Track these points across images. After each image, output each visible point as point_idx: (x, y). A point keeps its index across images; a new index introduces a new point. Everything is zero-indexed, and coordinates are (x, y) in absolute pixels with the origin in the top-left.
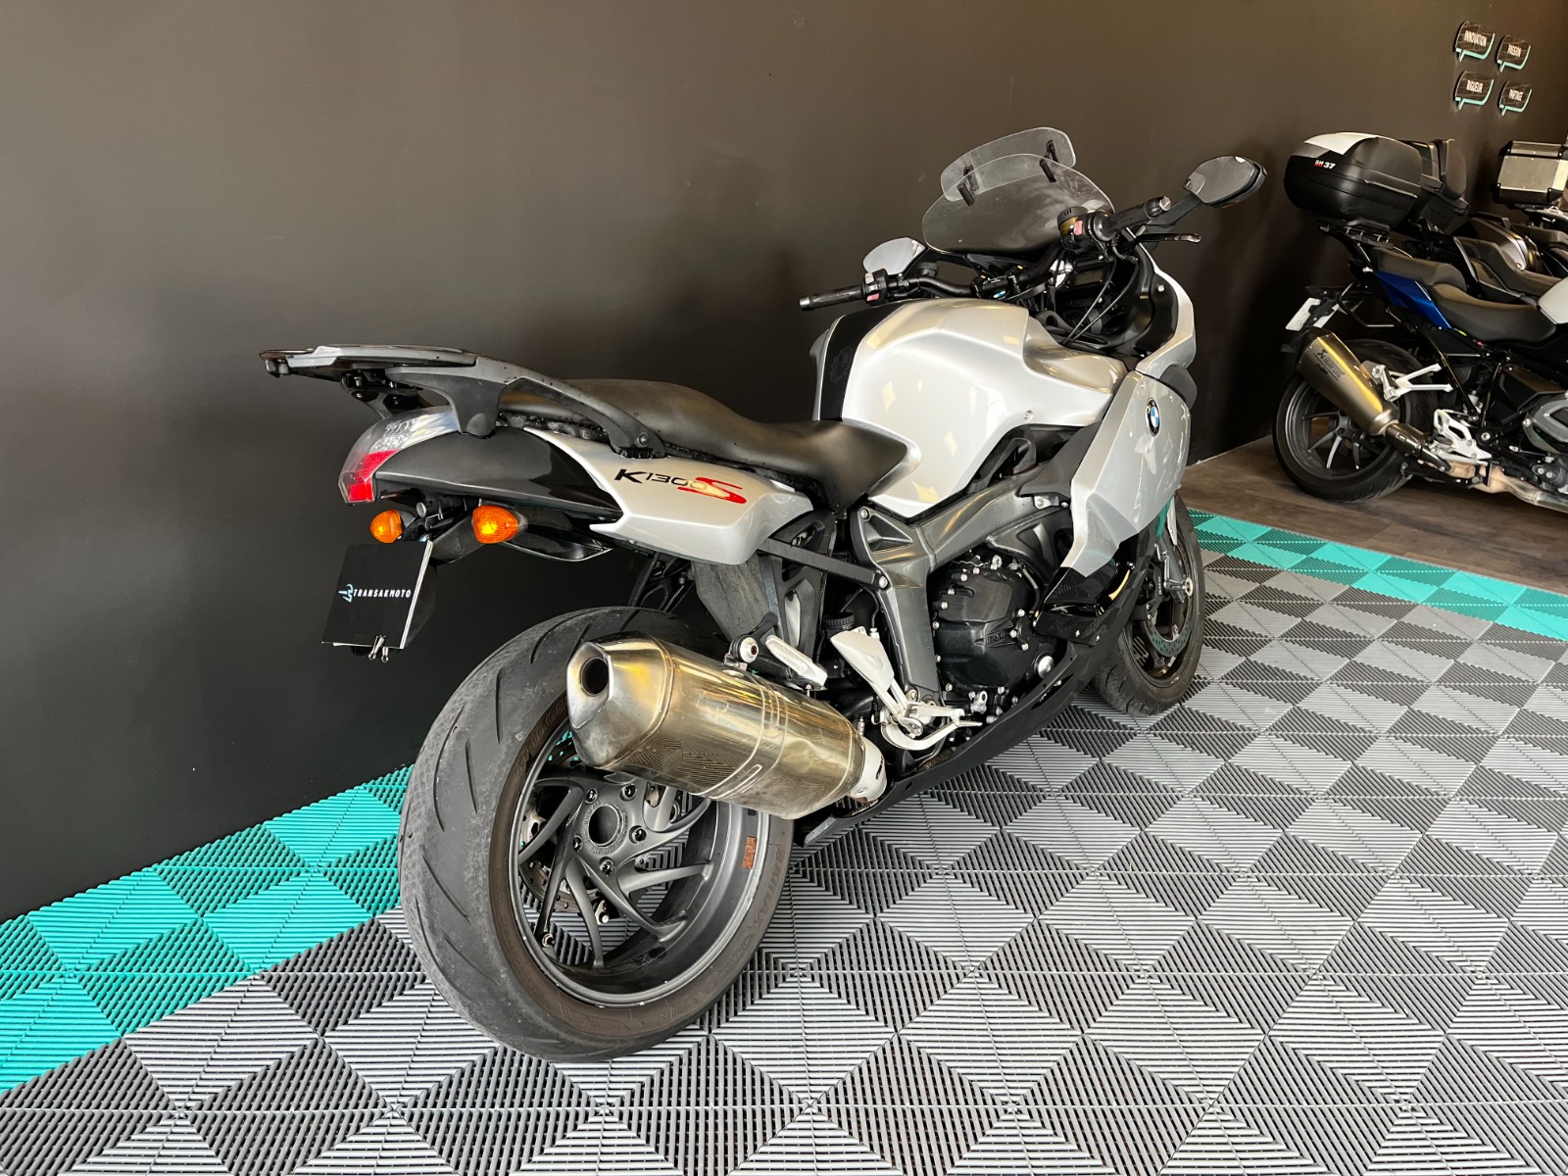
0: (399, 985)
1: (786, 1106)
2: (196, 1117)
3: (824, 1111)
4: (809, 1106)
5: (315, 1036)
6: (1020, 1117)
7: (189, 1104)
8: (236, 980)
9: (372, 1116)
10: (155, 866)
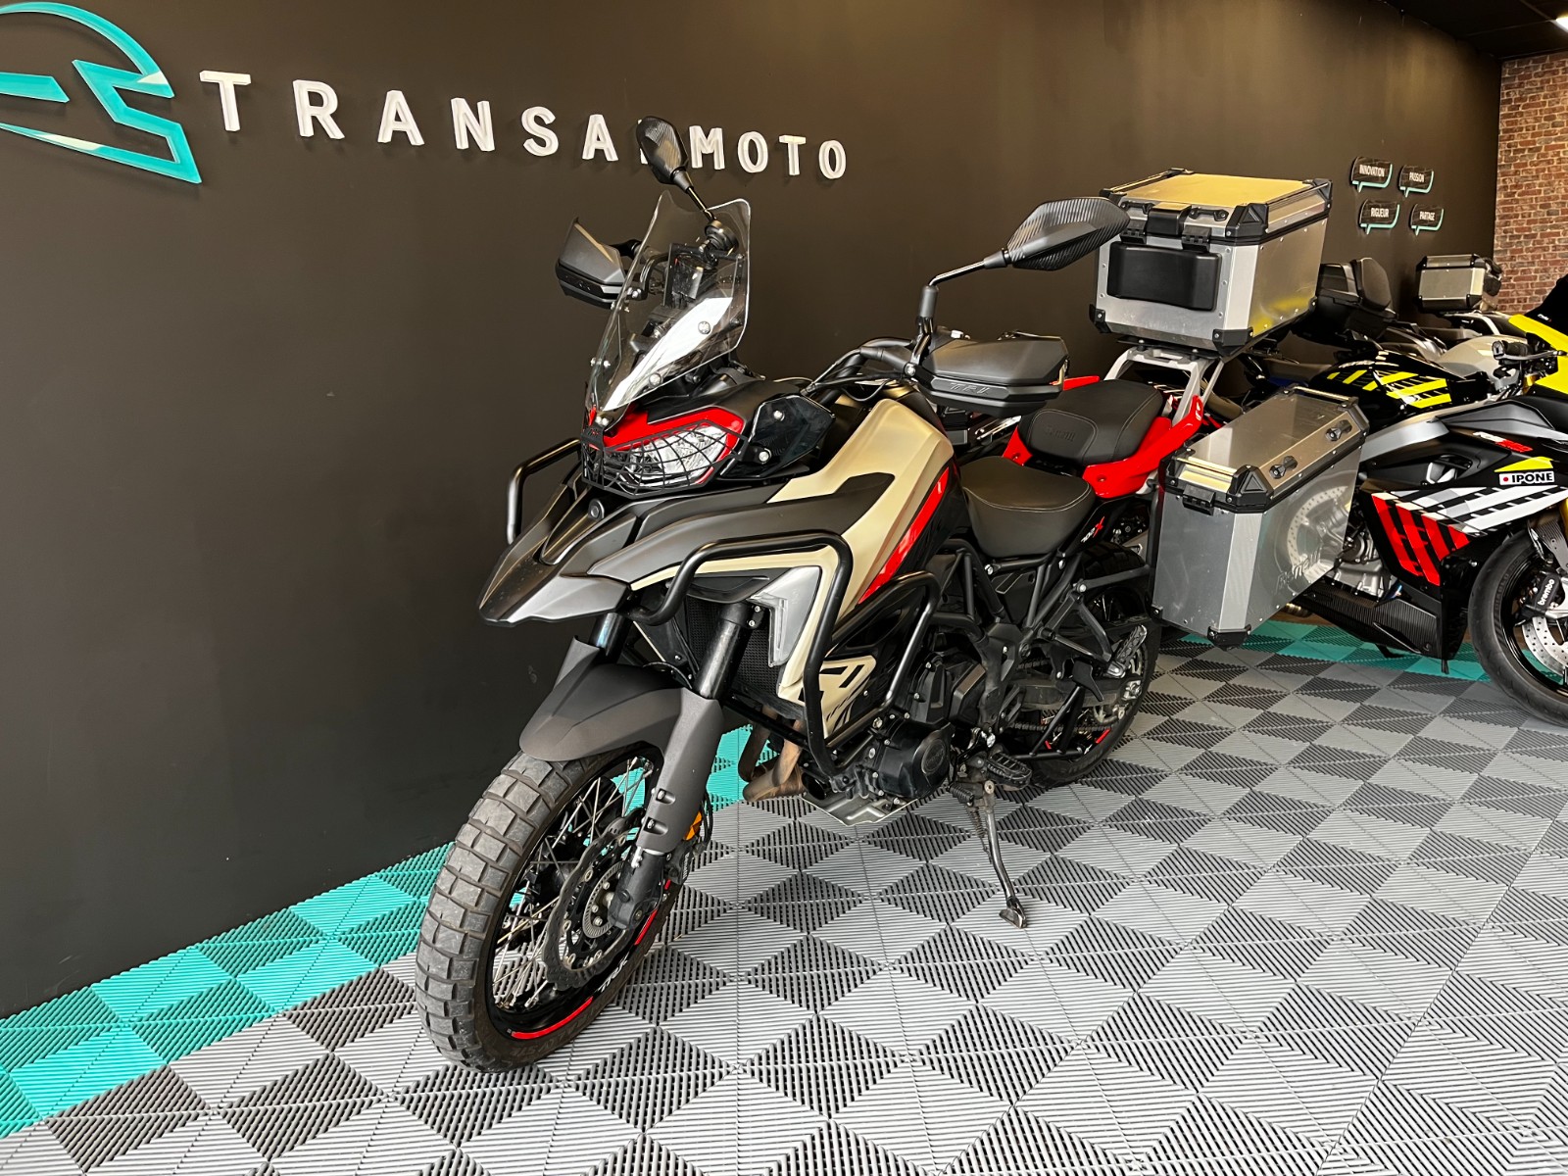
0: (398, 1013)
1: (716, 1071)
2: (227, 1113)
3: (749, 1071)
4: (735, 1068)
5: (328, 1052)
6: (914, 1064)
7: (221, 1105)
8: (261, 1020)
9: (371, 1102)
10: (197, 944)
